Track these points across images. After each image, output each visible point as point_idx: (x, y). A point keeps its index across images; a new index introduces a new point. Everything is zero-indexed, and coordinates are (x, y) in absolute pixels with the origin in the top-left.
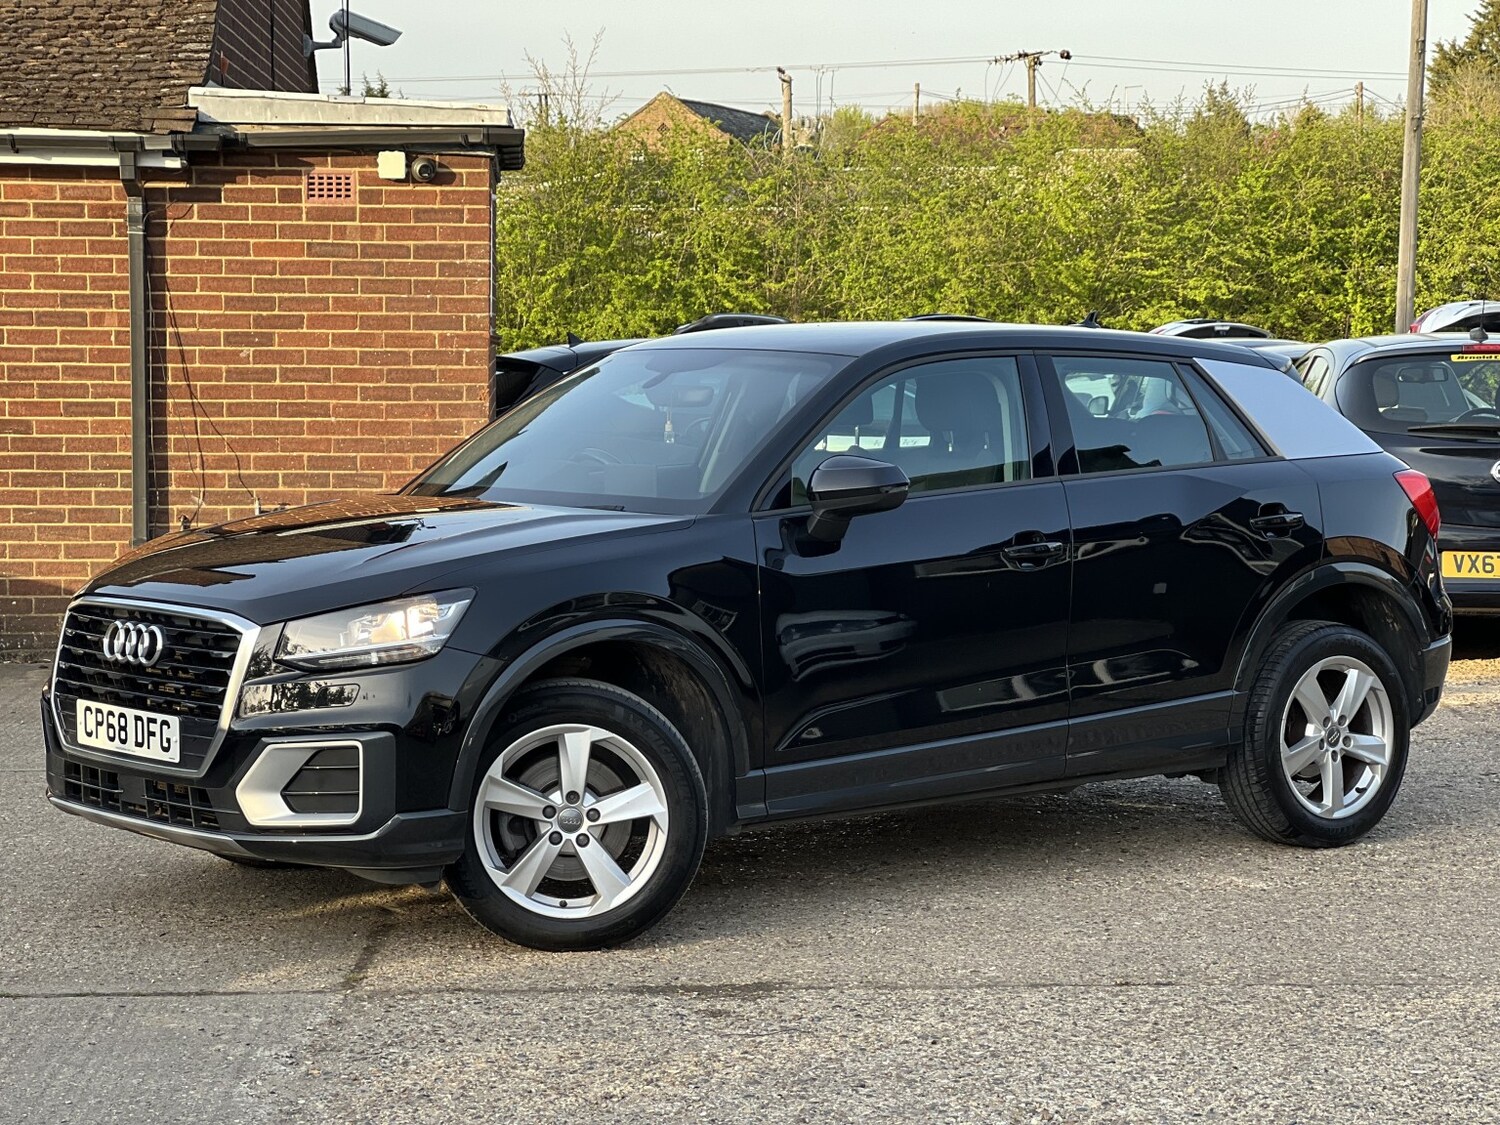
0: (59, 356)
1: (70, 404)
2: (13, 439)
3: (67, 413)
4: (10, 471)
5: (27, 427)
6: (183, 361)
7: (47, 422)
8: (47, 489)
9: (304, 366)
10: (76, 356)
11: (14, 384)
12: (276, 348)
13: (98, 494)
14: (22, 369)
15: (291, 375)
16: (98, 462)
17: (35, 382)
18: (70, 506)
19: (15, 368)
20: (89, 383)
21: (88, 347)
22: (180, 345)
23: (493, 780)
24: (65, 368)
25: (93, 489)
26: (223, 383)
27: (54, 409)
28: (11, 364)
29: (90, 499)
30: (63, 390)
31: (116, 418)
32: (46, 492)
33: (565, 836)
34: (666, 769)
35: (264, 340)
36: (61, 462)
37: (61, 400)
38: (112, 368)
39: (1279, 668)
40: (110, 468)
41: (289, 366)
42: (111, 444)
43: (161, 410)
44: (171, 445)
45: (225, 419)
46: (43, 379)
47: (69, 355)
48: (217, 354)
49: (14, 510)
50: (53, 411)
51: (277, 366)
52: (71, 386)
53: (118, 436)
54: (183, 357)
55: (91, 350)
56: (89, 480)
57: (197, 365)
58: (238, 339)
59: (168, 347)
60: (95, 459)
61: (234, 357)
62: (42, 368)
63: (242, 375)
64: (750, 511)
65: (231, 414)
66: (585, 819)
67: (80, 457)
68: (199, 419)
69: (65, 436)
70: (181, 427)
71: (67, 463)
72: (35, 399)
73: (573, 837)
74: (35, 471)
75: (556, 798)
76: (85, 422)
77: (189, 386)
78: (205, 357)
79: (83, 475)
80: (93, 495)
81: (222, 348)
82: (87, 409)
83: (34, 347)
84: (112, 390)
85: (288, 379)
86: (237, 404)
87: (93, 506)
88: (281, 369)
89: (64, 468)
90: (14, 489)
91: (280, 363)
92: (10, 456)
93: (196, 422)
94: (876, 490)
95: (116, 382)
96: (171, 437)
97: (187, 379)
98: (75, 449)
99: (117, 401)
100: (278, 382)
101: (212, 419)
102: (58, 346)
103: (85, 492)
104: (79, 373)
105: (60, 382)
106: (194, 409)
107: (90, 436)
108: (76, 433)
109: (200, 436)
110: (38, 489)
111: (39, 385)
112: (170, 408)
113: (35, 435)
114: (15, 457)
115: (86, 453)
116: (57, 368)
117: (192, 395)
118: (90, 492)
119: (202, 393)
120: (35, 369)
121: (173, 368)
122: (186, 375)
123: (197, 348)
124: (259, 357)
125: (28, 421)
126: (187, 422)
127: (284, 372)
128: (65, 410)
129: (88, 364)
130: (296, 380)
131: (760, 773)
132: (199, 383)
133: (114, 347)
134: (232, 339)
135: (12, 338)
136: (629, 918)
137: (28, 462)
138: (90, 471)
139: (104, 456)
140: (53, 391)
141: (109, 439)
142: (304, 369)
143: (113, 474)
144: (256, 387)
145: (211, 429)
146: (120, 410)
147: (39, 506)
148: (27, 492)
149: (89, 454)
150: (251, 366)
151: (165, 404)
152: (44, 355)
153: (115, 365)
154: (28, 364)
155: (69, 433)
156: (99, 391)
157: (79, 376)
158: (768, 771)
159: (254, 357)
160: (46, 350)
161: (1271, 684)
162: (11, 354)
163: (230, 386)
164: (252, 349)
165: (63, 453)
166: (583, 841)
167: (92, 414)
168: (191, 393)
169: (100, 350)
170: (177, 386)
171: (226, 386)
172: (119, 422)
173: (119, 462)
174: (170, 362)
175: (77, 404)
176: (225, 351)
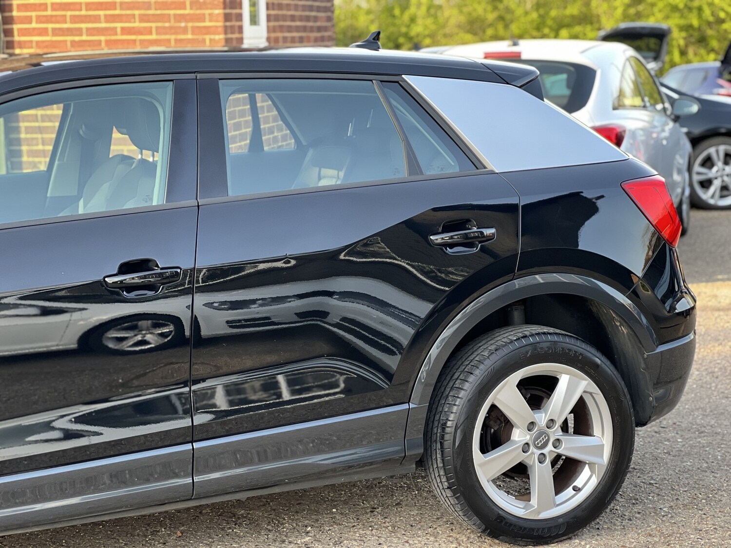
39: (471, 379)
161: (462, 394)
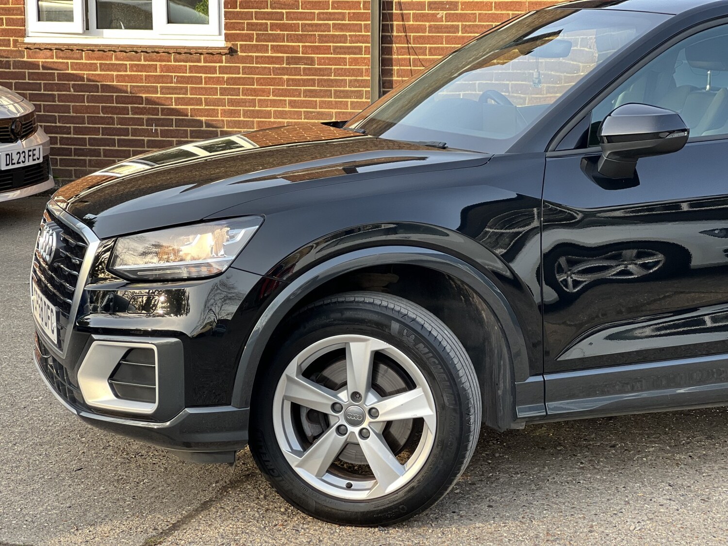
0: (330, 16)
1: (336, 47)
2: (304, 69)
3: (335, 53)
4: (302, 88)
5: (311, 61)
6: (403, 20)
7: (324, 58)
8: (323, 99)
9: (477, 23)
10: (340, 17)
11: (305, 35)
12: (459, 12)
13: (352, 103)
14: (309, 25)
15: (468, 29)
16: (352, 83)
17: (317, 33)
18: (336, 110)
19: (306, 24)
20: (348, 34)
21: (347, 11)
22: (401, 10)
23: (289, 379)
24: (334, 25)
25: (349, 100)
26: (427, 34)
27: (327, 50)
28: (303, 22)
29: (347, 106)
30: (333, 39)
31: (363, 56)
32: (322, 102)
33: (350, 428)
34: (434, 378)
35: (452, 7)
36: (331, 83)
37: (331, 44)
38: (361, 24)
40: (359, 87)
41: (467, 23)
42: (360, 72)
43: (389, 51)
44: (395, 73)
45: (428, 57)
46: (322, 31)
47: (337, 16)
48: (423, 15)
49: (304, 111)
50: (327, 52)
51: (460, 24)
52: (337, 36)
53: (364, 67)
54: (403, 17)
55: (349, 13)
56: (347, 94)
57: (411, 23)
58: (436, 6)
59: (394, 11)
60: (350, 81)
61: (434, 17)
62: (320, 25)
63: (438, 29)
64: (546, 151)
65: (431, 54)
66: (367, 416)
67: (342, 80)
68: (412, 57)
69: (333, 67)
70: (400, 62)
71: (335, 83)
72: (317, 44)
73: (356, 430)
74: (316, 88)
75: (344, 396)
76: (345, 58)
77: (406, 36)
78: (417, 17)
79: (343, 91)
80: (349, 103)
81: (427, 12)
82: (346, 51)
83: (317, 11)
84: (361, 38)
85: (466, 32)
86: (435, 47)
87: (349, 111)
88: (462, 25)
89: (333, 87)
90: (304, 99)
91: (462, 21)
92: (302, 79)
93: (410, 59)
94: (655, 135)
95: (363, 33)
96: (395, 68)
97: (405, 32)
98: (339, 75)
99: (364, 45)
100: (460, 34)
101: (420, 57)
102: (330, 11)
103: (345, 102)
104: (342, 27)
105: (331, 33)
106: (409, 51)
107: (348, 67)
108: (340, 65)
109: (413, 68)
110: (318, 99)
111: (319, 35)
112: (395, 50)
113: (316, 66)
114: (305, 79)
115: (346, 78)
116: (330, 25)
117: (408, 42)
118: (347, 102)
119: (414, 40)
120: (317, 25)
121: (396, 25)
122: (404, 29)
123: (411, 12)
124: (449, 17)
125: (312, 57)
126: (405, 59)
127: (464, 27)
128: (334, 50)
129: (347, 22)
130: (471, 33)
131: (539, 379)
132: (412, 34)
133: (362, 11)
134: (432, 6)
135: (304, 6)
136: (400, 504)
137: (312, 82)
138: (347, 88)
139: (356, 80)
140: (327, 39)
141: (359, 69)
142: (477, 26)
143: (360, 91)
144: (447, 37)
145: (419, 64)
146: (365, 51)
147: (318, 110)
148: (312, 101)
149: (347, 78)
150: (444, 23)
151: (392, 47)
152: (322, 16)
153: (363, 23)
154: (313, 22)
155: (335, 65)
156: (353, 39)
157: (342, 30)
158: (548, 377)
159: (446, 17)
160: (323, 13)
162: (303, 16)
163: (431, 36)
164: (445, 12)
165: (332, 78)
166: (364, 434)
167: (349, 54)
168: (408, 41)
169: (354, 13)
170: (399, 36)
171: (428, 36)
172: (365, 58)
173: (363, 83)
174: (395, 21)
175: (341, 47)
176: (428, 14)
